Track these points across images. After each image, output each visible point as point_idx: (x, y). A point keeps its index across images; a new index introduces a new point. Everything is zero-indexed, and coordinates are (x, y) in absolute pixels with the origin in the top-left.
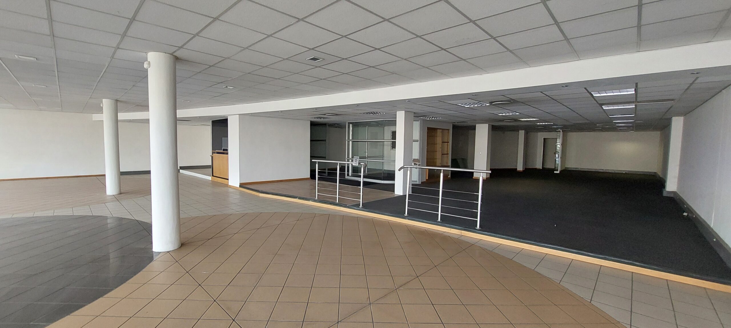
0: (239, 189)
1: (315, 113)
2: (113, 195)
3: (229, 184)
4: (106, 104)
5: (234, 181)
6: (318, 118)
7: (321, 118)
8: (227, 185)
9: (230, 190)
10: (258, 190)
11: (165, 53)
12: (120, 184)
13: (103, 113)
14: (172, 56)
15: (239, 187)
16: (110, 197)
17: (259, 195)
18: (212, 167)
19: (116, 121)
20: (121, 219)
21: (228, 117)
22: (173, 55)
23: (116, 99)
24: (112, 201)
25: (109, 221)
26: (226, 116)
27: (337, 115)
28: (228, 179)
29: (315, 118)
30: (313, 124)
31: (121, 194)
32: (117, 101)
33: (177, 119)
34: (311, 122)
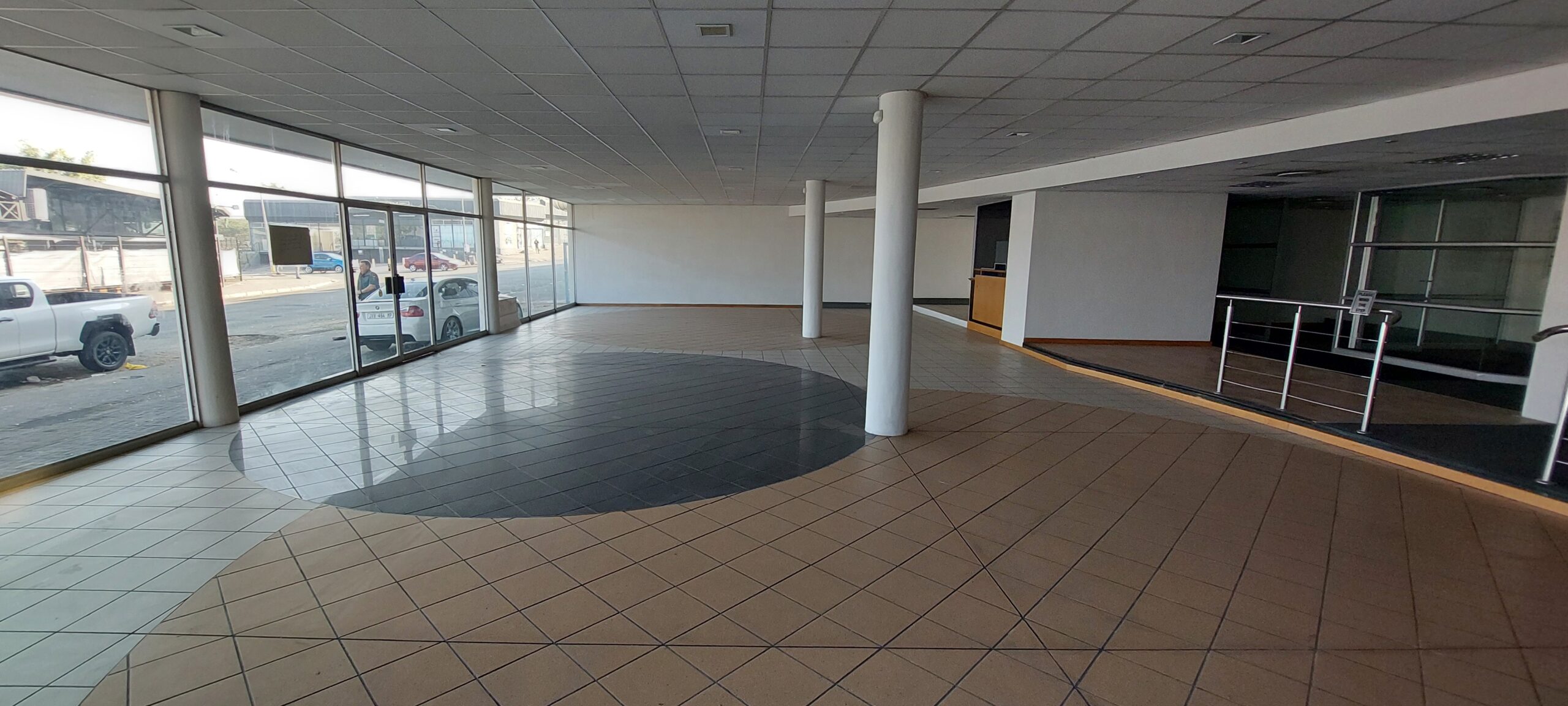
0: (1022, 351)
1: (1242, 172)
2: (812, 339)
3: (1002, 339)
4: (810, 187)
5: (1013, 332)
6: (1252, 185)
7: (1263, 184)
8: (997, 341)
9: (1003, 351)
10: (1065, 356)
11: (908, 90)
12: (821, 322)
13: (805, 204)
14: (918, 93)
15: (1021, 345)
16: (807, 342)
17: (1066, 366)
18: (970, 302)
19: (822, 216)
20: (819, 375)
21: (1011, 197)
22: (920, 91)
23: (823, 179)
24: (809, 348)
25: (803, 376)
26: (1007, 195)
27: (1319, 172)
28: (1000, 329)
29: (1243, 186)
30: (1236, 203)
31: (821, 337)
32: (825, 181)
33: (919, 207)
34: (1230, 195)
